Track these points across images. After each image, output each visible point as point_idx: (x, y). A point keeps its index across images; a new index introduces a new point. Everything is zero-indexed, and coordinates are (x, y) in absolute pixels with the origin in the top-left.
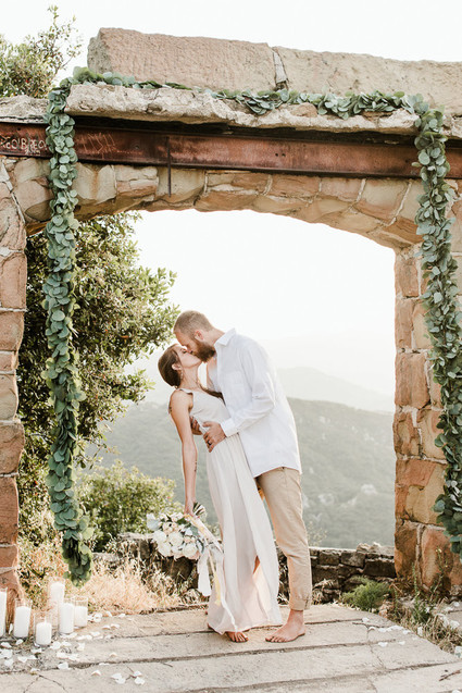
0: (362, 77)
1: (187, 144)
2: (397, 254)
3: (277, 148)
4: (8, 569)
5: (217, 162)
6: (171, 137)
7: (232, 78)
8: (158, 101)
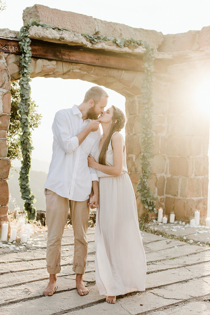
0: (123, 32)
1: (67, 53)
2: (126, 99)
3: (97, 57)
4: (5, 215)
5: (77, 61)
6: (62, 50)
7: (81, 28)
8: (63, 36)
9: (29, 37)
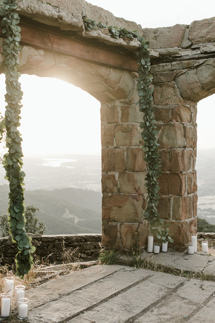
3: (87, 49)
9: (17, 12)
